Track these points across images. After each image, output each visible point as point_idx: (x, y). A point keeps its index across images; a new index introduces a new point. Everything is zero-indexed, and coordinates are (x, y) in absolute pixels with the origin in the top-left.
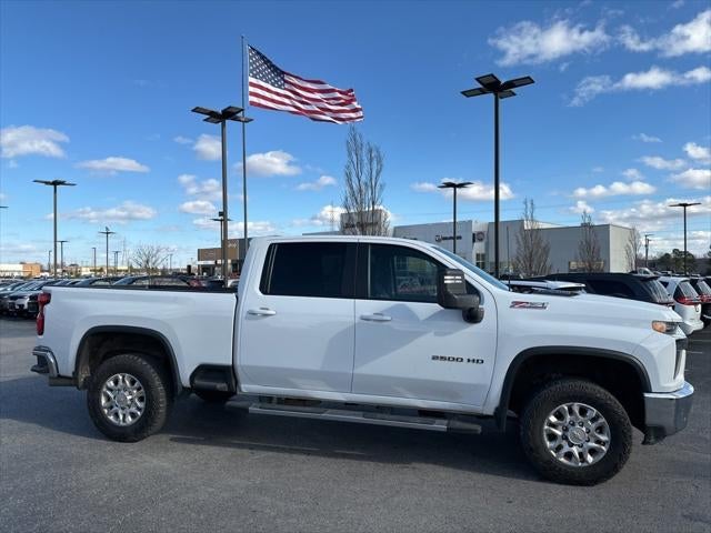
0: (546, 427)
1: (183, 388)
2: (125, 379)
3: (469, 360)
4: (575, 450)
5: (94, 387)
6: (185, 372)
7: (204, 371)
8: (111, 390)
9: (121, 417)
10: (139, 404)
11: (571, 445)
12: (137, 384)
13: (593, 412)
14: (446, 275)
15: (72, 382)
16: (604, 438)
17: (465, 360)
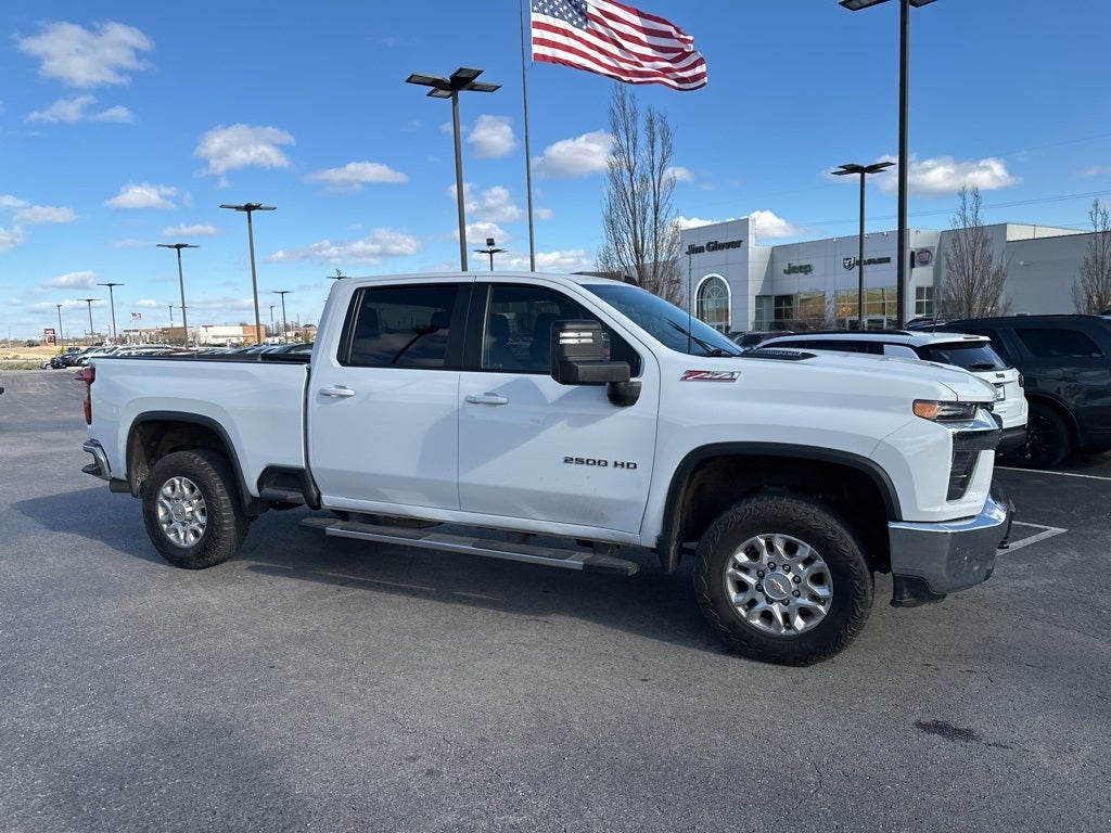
0: (731, 570)
1: (252, 497)
2: (182, 485)
3: (616, 464)
4: (776, 609)
5: (149, 496)
6: (251, 477)
7: (273, 474)
8: (168, 499)
9: (182, 536)
10: (199, 518)
11: (771, 601)
12: (197, 490)
13: (805, 550)
14: (564, 331)
15: (125, 486)
16: (821, 591)
17: (611, 463)
